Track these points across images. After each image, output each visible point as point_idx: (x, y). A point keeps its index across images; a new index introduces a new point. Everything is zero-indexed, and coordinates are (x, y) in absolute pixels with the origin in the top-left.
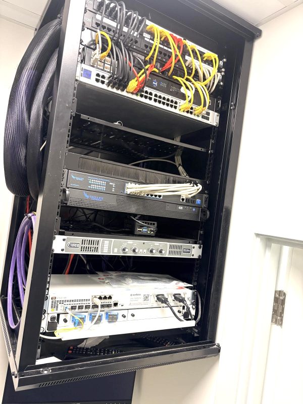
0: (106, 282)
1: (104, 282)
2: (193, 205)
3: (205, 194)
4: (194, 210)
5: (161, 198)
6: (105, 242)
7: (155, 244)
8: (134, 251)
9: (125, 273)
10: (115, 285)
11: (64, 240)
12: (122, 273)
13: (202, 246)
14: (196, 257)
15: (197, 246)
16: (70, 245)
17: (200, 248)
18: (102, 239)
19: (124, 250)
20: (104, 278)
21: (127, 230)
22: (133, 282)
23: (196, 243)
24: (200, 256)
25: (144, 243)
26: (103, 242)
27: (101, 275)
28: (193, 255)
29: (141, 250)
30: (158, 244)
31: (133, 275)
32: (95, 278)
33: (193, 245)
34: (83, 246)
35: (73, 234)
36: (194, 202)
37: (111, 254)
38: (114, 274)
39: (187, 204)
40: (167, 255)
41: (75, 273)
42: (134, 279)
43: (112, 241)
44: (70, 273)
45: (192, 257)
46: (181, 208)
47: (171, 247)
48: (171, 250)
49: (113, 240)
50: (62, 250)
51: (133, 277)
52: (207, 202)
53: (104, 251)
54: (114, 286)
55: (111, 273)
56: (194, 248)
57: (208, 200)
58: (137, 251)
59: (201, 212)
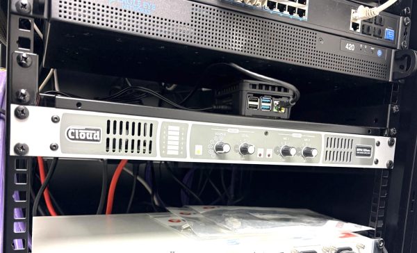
0: (184, 227)
1: (180, 228)
2: (377, 40)
3: (405, 15)
4: (379, 53)
5: (305, 18)
6: (170, 128)
7: (294, 135)
8: (244, 151)
9: (222, 208)
10: (204, 232)
11: (55, 120)
12: (217, 208)
13: (395, 139)
14: (382, 165)
15: (384, 140)
16: (73, 134)
17: (391, 144)
18: (160, 120)
19: (219, 148)
20: (180, 218)
21: (222, 107)
22: (242, 227)
23: (381, 134)
24: (390, 162)
25: (266, 133)
26: (164, 130)
27: (175, 213)
28: (377, 162)
29: (261, 151)
30: (300, 136)
31: (238, 212)
32: (162, 220)
33: (377, 138)
34: (111, 136)
35: (79, 104)
36: (380, 34)
37: (189, 159)
38: (201, 211)
39: (365, 38)
40: (319, 161)
41: (132, 212)
42: (243, 218)
43: (187, 125)
44: (117, 210)
45: (374, 166)
46: (350, 47)
47: (329, 142)
48: (329, 149)
49: (190, 123)
50: (54, 148)
51: (240, 215)
52: (408, 35)
53: (169, 153)
54: (201, 235)
55: (196, 208)
56: (378, 144)
57: (408, 30)
58: (250, 150)
59: (396, 59)
